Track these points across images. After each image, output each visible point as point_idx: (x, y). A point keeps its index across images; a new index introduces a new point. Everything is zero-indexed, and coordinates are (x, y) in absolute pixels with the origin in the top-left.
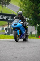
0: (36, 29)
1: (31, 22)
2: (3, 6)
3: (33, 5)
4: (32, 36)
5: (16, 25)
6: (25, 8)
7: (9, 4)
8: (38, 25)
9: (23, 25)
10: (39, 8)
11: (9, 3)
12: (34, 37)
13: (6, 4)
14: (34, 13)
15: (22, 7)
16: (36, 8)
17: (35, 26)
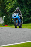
0: (3, 20)
8: (5, 17)
10: (5, 3)
14: (1, 7)
16: (3, 3)
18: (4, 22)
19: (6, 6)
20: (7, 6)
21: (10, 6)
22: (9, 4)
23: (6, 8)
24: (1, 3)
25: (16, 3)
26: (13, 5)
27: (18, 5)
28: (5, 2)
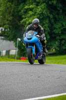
0: (16, 46)
1: (7, 34)
3: (11, 7)
4: (9, 57)
5: (31, 39)
8: (20, 40)
12: (12, 60)
14: (13, 19)
17: (15, 41)
18: (18, 52)
19: (23, 18)
20: (25, 18)
21: (31, 16)
22: (28, 13)
23: (23, 21)
24: (12, 11)
25: (45, 11)
26: (38, 16)
27: (49, 15)
28: (20, 8)
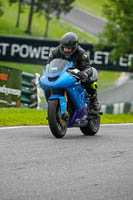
2: (51, 16)
6: (124, 24)
7: (71, 8)
9: (78, 80)
11: (72, 5)
13: (60, 11)
15: (114, 19)
